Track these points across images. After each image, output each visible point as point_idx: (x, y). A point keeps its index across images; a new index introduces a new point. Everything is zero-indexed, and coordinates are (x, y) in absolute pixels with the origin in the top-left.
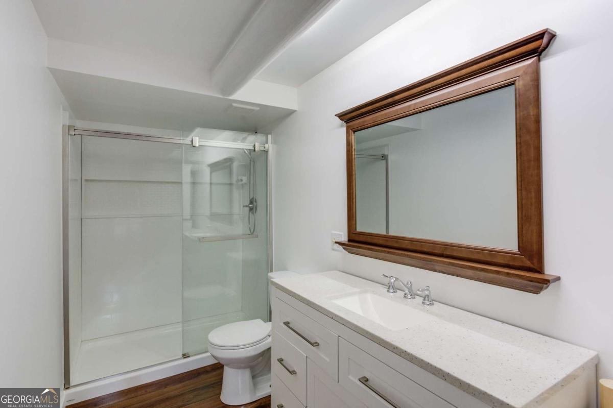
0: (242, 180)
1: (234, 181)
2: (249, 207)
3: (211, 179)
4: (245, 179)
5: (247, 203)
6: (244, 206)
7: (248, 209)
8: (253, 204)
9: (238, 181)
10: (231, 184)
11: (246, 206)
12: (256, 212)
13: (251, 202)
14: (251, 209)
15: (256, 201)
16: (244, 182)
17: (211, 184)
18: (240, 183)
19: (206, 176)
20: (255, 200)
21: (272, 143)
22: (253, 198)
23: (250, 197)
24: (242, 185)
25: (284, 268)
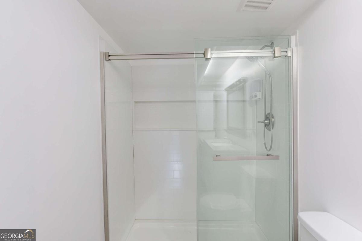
0: (256, 96)
1: (247, 98)
2: (265, 123)
3: (227, 98)
4: (259, 95)
5: (263, 118)
6: (259, 122)
7: (263, 124)
8: (269, 120)
9: (252, 97)
10: (244, 101)
11: (262, 122)
12: (273, 128)
13: (267, 118)
14: (266, 125)
15: (273, 117)
16: (258, 97)
17: (228, 101)
18: (254, 99)
19: (224, 96)
20: (272, 115)
21: (296, 46)
22: (269, 114)
23: (265, 113)
24: (256, 101)
25: (322, 208)
